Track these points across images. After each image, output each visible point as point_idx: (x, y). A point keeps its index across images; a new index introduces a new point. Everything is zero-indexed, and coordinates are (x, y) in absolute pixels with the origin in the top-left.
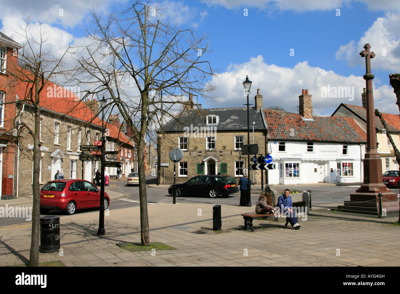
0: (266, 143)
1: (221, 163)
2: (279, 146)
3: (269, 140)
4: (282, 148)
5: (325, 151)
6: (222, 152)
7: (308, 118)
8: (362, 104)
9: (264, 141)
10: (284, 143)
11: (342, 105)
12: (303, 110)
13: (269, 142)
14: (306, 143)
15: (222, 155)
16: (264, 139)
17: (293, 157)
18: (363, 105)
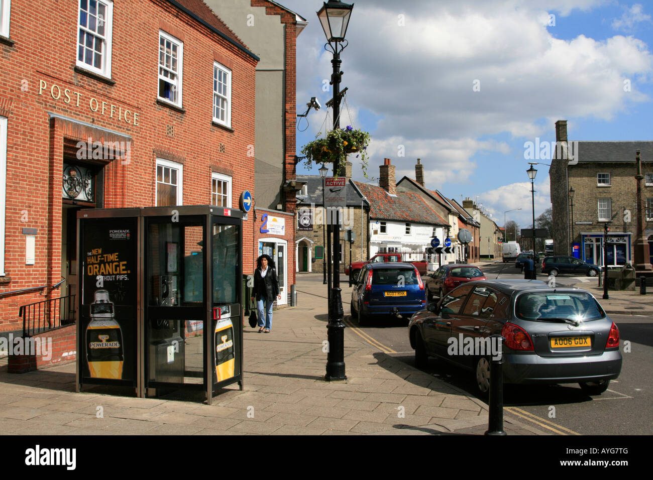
0: (368, 223)
1: (315, 245)
2: (381, 226)
3: (371, 219)
4: (383, 229)
5: (420, 234)
6: (317, 232)
7: (392, 193)
8: (415, 178)
9: (366, 220)
10: (385, 224)
11: (405, 178)
12: (388, 184)
13: (371, 221)
14: (405, 224)
15: (317, 236)
16: (366, 218)
17: (393, 240)
18: (417, 178)
